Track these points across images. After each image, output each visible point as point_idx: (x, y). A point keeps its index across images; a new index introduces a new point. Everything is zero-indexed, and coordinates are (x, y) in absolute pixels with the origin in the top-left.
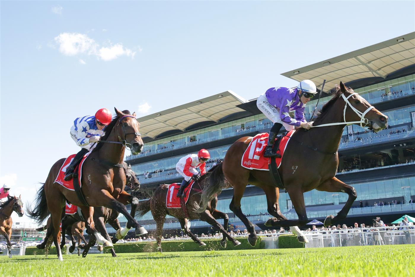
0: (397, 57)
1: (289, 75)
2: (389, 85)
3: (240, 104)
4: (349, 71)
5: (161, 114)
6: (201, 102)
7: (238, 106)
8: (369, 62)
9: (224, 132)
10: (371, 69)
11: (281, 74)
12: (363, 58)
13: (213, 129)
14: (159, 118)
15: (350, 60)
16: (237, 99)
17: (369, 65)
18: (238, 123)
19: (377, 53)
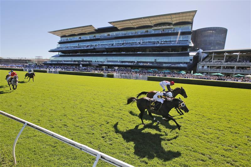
0: (140, 23)
1: (110, 23)
2: (137, 31)
3: (95, 29)
4: (127, 24)
5: (70, 29)
6: (83, 27)
7: (95, 30)
8: (133, 23)
9: (90, 37)
10: (133, 26)
11: (109, 23)
12: (131, 21)
13: (86, 36)
14: (69, 30)
15: (128, 21)
16: (94, 28)
17: (133, 24)
18: (94, 35)
19: (136, 21)
